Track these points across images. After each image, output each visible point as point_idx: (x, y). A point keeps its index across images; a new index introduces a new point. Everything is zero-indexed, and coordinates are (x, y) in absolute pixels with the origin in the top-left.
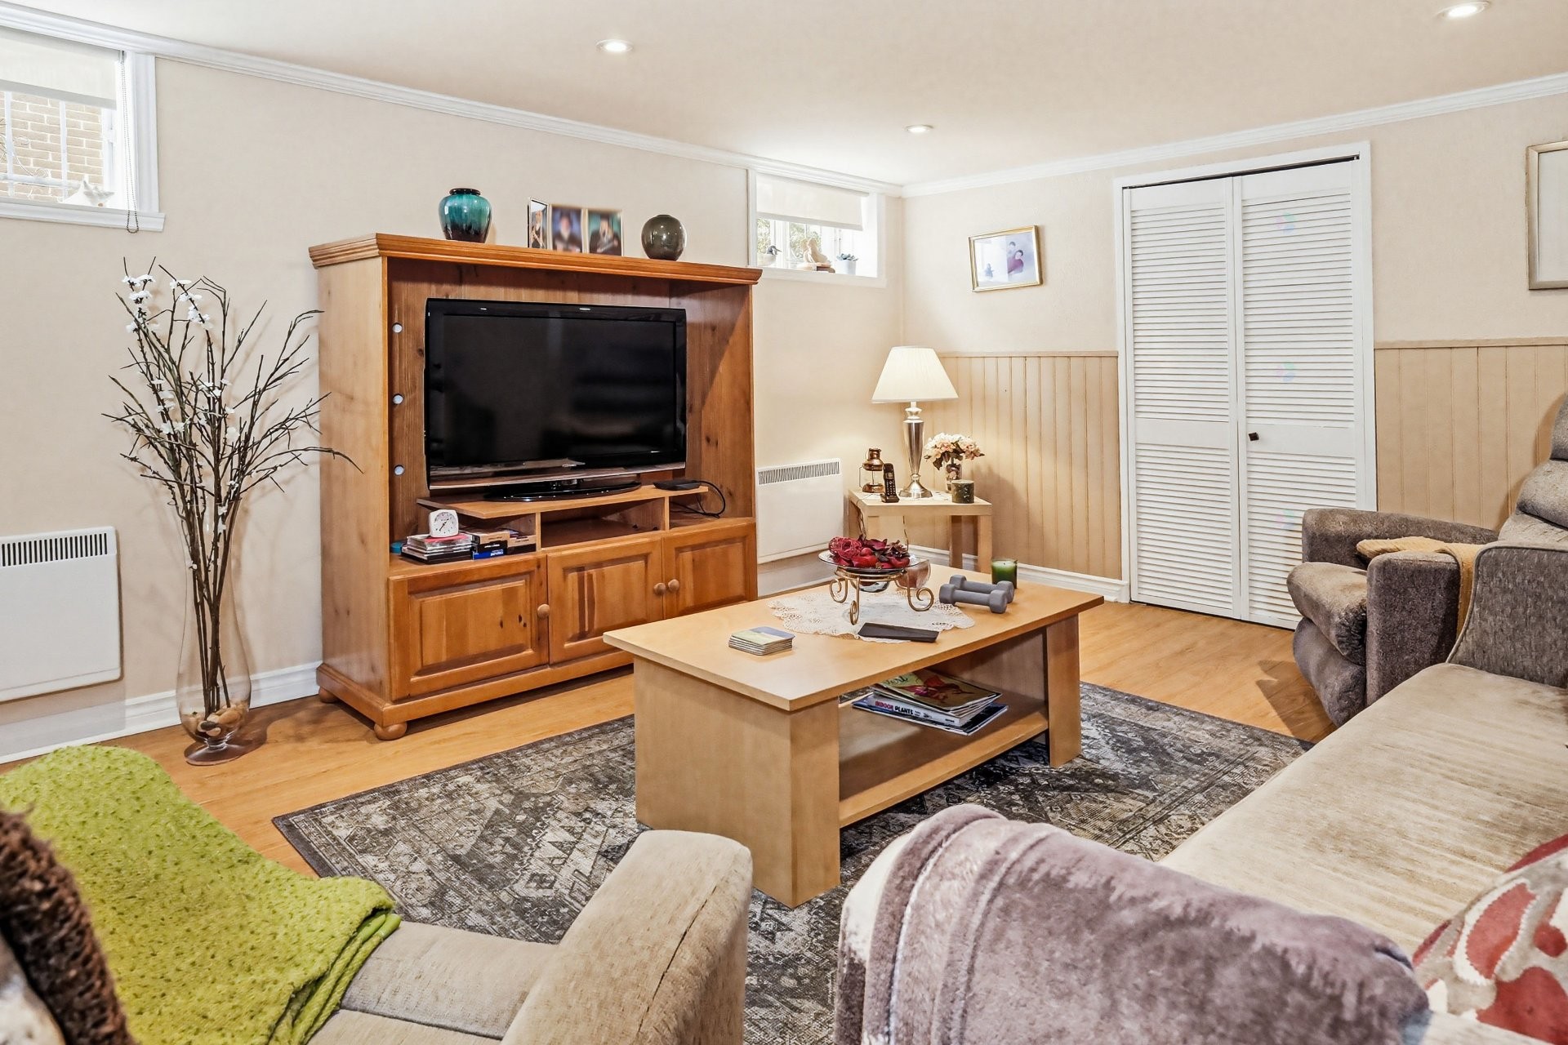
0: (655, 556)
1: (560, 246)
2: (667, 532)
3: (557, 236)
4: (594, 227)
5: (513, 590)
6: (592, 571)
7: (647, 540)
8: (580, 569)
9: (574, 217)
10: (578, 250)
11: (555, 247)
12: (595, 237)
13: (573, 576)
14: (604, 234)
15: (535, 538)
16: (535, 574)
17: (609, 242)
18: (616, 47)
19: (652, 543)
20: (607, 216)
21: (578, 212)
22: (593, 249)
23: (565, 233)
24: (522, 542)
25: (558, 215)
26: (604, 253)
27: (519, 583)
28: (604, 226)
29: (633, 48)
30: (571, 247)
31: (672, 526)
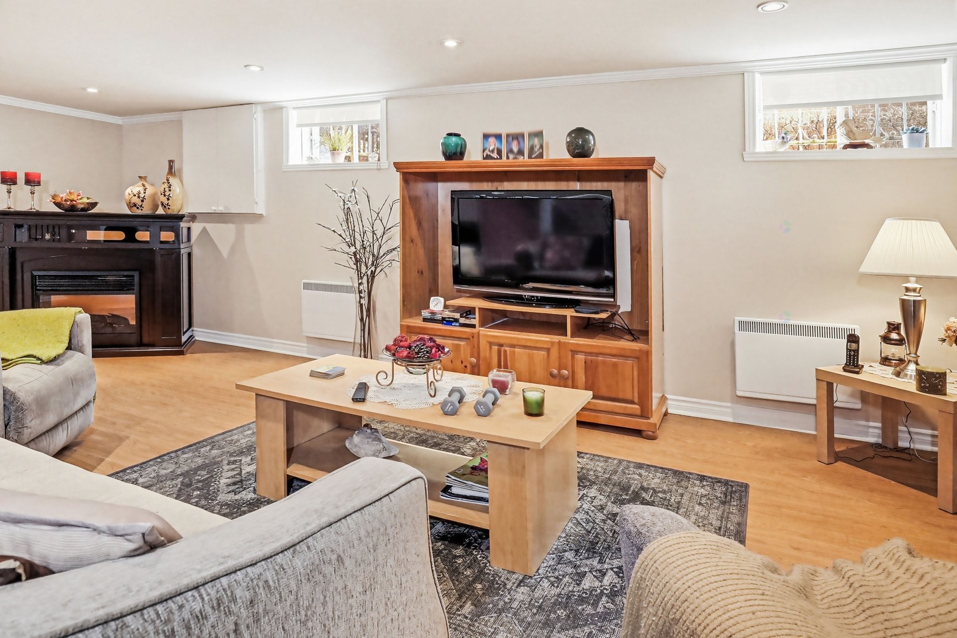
0: (554, 352)
1: (511, 156)
2: (568, 339)
3: (510, 151)
4: (531, 143)
5: (458, 345)
6: (507, 349)
7: (548, 339)
8: (501, 345)
9: (521, 139)
10: (522, 157)
11: (508, 158)
12: (532, 149)
13: (495, 348)
14: (536, 146)
15: (475, 321)
16: (472, 340)
17: (538, 150)
18: (451, 44)
19: (553, 343)
20: (539, 134)
21: (523, 135)
22: (530, 157)
23: (515, 149)
24: (468, 322)
25: (511, 139)
26: (535, 158)
27: (462, 343)
28: (536, 141)
29: (460, 44)
30: (518, 157)
31: (572, 336)
